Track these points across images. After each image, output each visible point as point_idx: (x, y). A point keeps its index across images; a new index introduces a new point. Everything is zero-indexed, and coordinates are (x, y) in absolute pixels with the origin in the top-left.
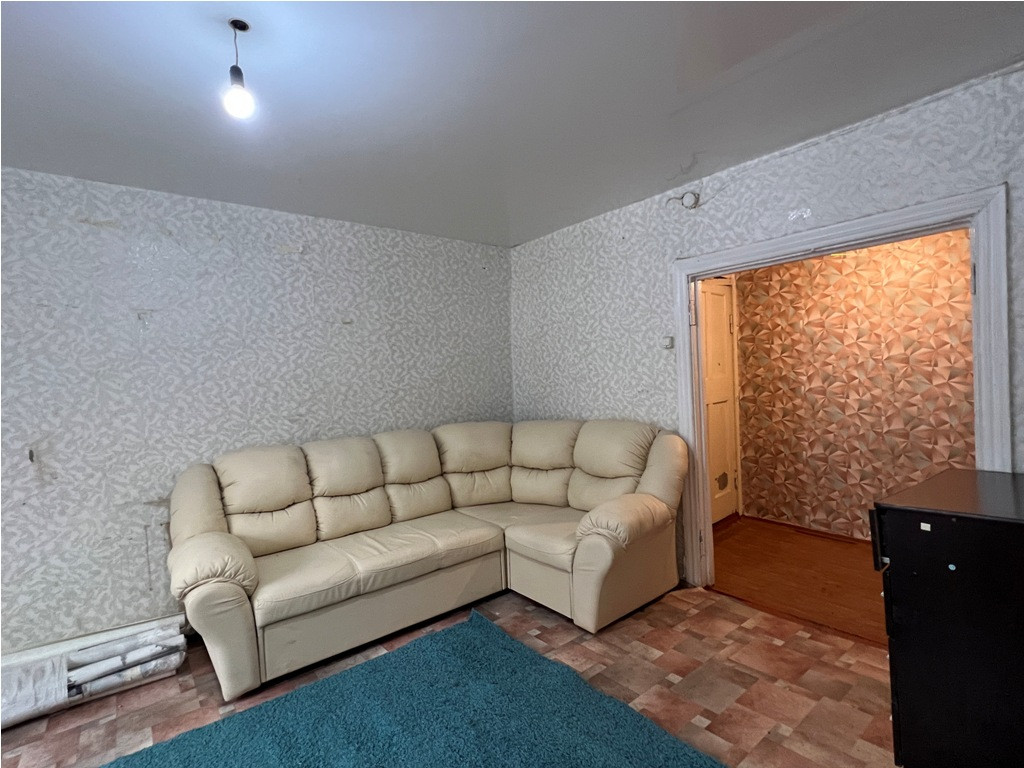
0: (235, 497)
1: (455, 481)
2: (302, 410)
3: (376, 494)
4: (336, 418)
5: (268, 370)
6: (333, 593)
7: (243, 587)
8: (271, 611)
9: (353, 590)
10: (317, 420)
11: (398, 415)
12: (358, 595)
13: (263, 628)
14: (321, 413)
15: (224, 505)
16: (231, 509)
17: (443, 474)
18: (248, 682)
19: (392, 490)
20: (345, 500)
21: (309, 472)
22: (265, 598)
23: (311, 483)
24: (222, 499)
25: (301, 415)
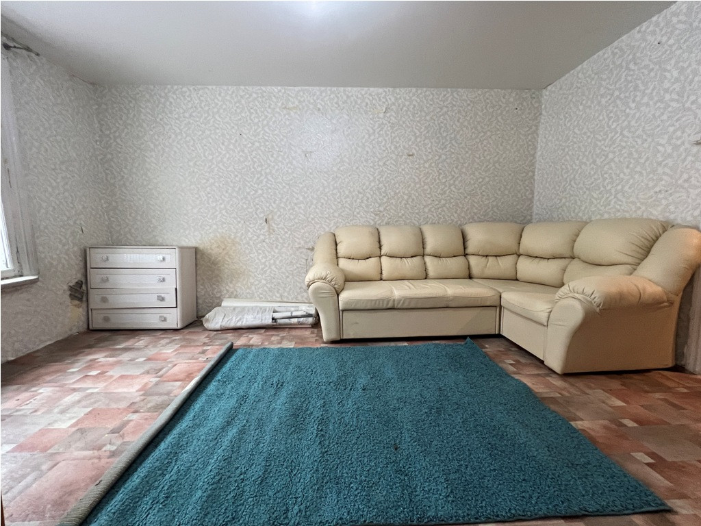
0: (342, 249)
1: (473, 261)
2: (381, 209)
3: (417, 260)
4: (400, 215)
5: (364, 184)
6: (379, 303)
7: (335, 288)
8: (346, 303)
9: (390, 305)
10: (389, 215)
11: (440, 216)
12: (392, 309)
13: (343, 311)
14: (392, 211)
15: (337, 253)
16: (339, 255)
17: (465, 255)
18: (334, 336)
19: (428, 259)
20: (398, 260)
21: (379, 242)
22: (344, 296)
23: (380, 248)
24: (336, 250)
25: (380, 211)
